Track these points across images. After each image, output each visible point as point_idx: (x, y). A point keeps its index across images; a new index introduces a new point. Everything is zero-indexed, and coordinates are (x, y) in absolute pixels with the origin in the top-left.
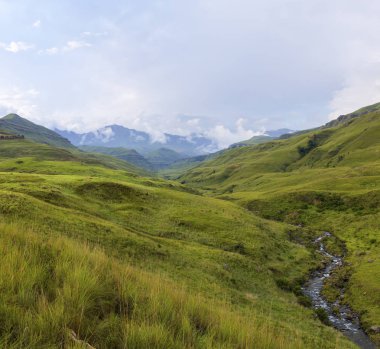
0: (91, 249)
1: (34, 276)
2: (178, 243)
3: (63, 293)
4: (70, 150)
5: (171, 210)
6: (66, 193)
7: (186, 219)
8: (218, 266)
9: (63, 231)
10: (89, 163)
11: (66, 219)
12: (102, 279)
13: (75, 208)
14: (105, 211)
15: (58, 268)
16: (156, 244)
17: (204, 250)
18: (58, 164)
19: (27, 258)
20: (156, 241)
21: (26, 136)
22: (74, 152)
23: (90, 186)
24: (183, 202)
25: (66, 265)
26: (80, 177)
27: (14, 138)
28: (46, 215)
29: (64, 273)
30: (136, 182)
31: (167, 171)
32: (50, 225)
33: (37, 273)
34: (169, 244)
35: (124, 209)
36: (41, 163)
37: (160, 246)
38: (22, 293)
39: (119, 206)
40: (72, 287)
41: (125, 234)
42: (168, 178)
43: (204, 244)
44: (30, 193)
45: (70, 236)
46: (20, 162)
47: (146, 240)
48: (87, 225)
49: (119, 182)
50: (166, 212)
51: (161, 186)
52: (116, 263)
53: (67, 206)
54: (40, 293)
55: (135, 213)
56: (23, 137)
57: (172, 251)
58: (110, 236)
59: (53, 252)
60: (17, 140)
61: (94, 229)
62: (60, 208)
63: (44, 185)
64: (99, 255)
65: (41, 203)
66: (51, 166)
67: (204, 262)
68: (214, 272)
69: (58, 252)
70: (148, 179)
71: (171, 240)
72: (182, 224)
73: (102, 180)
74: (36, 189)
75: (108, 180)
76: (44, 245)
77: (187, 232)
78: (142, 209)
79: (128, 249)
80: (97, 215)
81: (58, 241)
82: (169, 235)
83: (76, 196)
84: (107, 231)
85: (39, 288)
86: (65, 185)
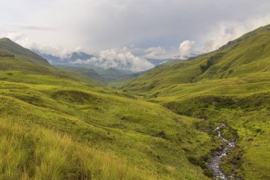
0: (62, 136)
1: (19, 158)
2: (121, 131)
3: (40, 170)
4: (48, 67)
5: (116, 109)
6: (44, 97)
7: (126, 115)
8: (148, 147)
9: (42, 124)
10: (61, 77)
11: (44, 116)
12: (69, 158)
13: (51, 108)
14: (72, 110)
15: (37, 152)
16: (107, 132)
17: (139, 136)
18: (39, 77)
19: (13, 145)
20: (107, 130)
21: (15, 55)
22: (51, 69)
23: (61, 93)
24: (124, 104)
25: (43, 149)
26: (55, 87)
27: (6, 56)
28: (29, 113)
29: (42, 155)
30: (93, 91)
31: (114, 84)
32: (32, 119)
33: (21, 155)
34: (115, 132)
35: (85, 109)
36: (26, 76)
37: (109, 133)
38: (8, 172)
39: (82, 106)
40: (48, 165)
41: (85, 126)
42: (114, 88)
43: (139, 132)
44: (17, 97)
45: (47, 127)
46: (10, 74)
47: (100, 129)
48: (59, 119)
49: (82, 90)
50: (113, 111)
51: (110, 93)
52: (79, 146)
53: (45, 107)
54: (23, 171)
55: (93, 111)
56: (13, 56)
57: (117, 137)
58: (75, 127)
59: (34, 140)
60: (8, 58)
61: (64, 122)
62: (40, 108)
63: (28, 91)
64: (67, 141)
65: (26, 104)
66: (34, 78)
67: (139, 144)
68: (146, 151)
69: (38, 139)
70: (101, 89)
71: (117, 130)
72: (124, 118)
73: (70, 89)
74: (22, 94)
75: (75, 89)
76: (27, 135)
77: (127, 124)
78: (97, 109)
79: (87, 136)
80: (66, 113)
81: (38, 131)
82: (115, 126)
83: (51, 100)
84: (74, 123)
85: (22, 167)
86: (44, 92)
